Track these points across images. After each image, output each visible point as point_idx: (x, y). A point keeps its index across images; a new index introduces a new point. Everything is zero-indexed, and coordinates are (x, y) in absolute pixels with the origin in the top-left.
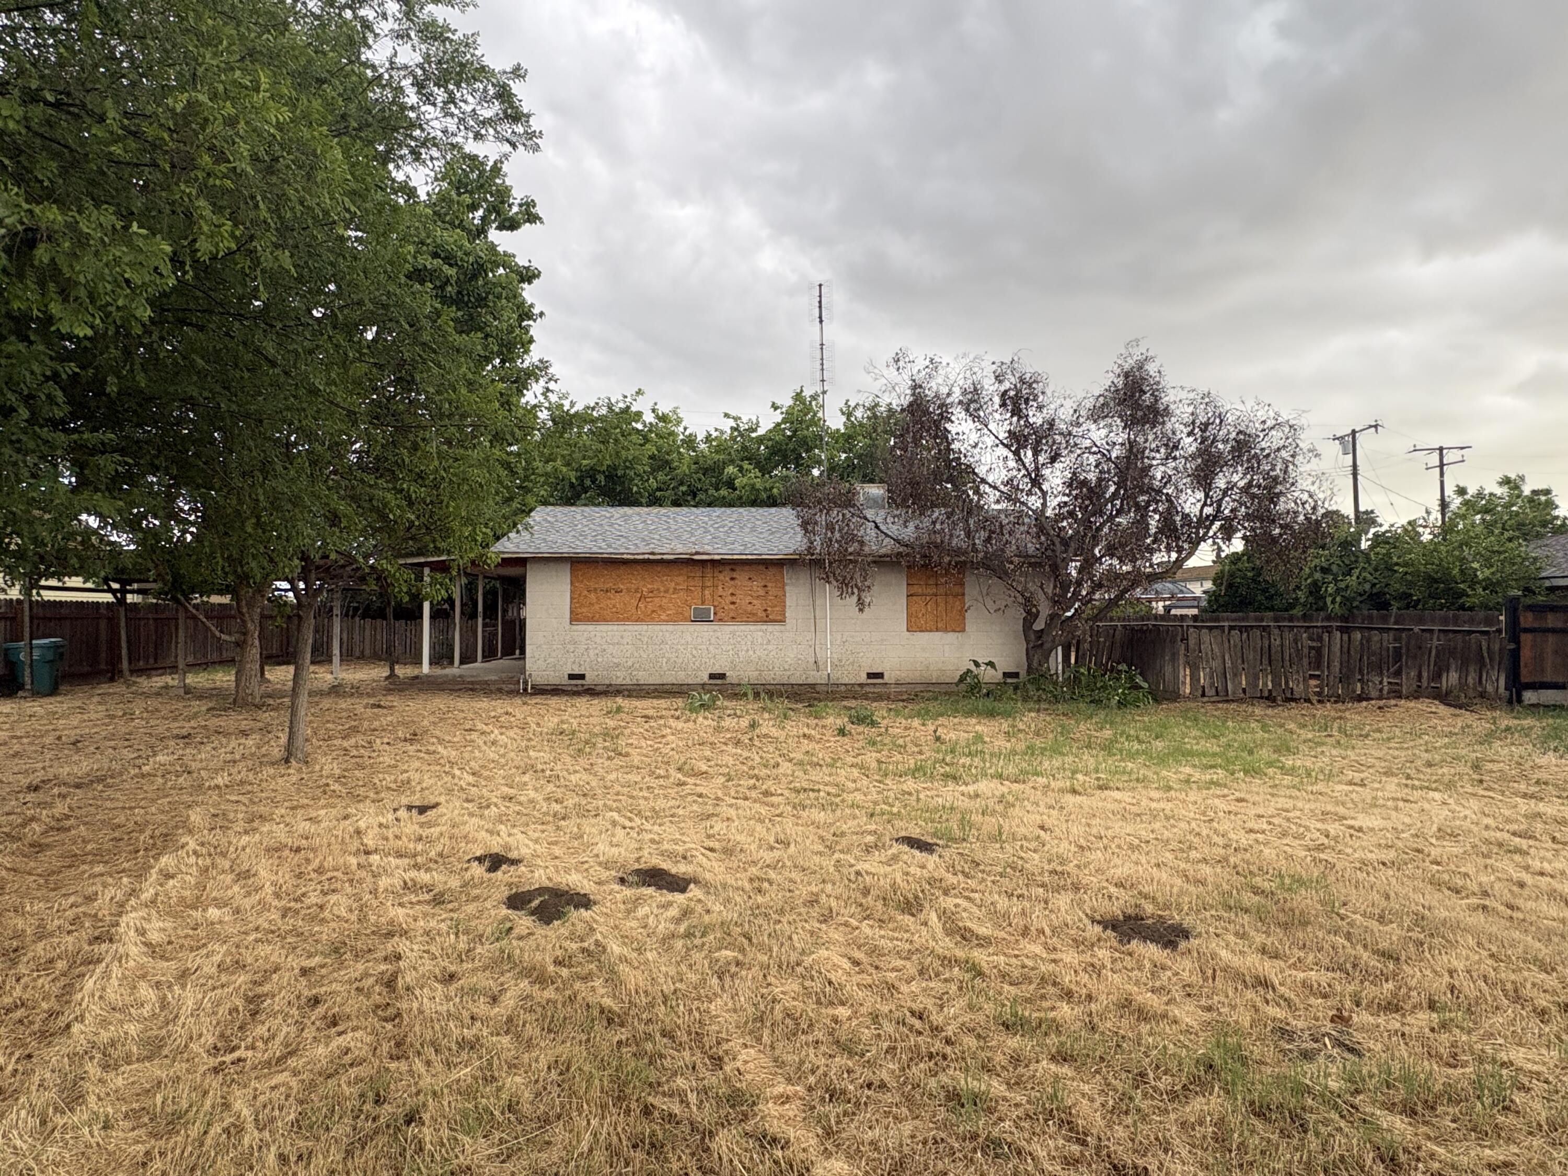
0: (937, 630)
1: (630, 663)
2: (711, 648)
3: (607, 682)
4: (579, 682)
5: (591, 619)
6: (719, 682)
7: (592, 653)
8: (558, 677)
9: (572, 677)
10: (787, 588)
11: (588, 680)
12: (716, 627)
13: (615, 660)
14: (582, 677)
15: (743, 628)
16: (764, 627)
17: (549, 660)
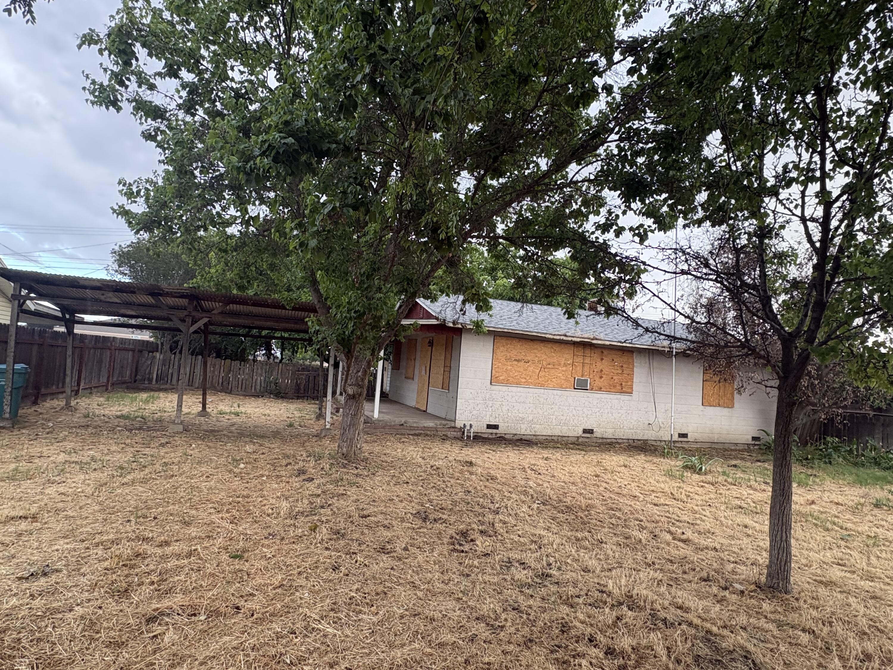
0: (719, 406)
1: (530, 418)
2: (585, 410)
3: (514, 432)
4: (494, 431)
5: (507, 383)
6: (588, 435)
7: (505, 408)
8: (479, 427)
9: (489, 427)
10: (635, 369)
11: (501, 430)
12: (589, 395)
13: (520, 415)
14: (496, 427)
15: (606, 396)
16: (619, 396)
17: (475, 412)
